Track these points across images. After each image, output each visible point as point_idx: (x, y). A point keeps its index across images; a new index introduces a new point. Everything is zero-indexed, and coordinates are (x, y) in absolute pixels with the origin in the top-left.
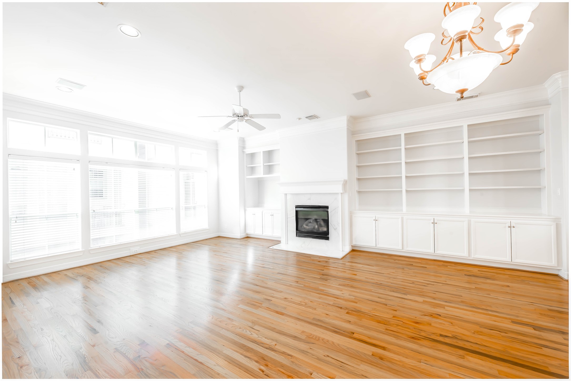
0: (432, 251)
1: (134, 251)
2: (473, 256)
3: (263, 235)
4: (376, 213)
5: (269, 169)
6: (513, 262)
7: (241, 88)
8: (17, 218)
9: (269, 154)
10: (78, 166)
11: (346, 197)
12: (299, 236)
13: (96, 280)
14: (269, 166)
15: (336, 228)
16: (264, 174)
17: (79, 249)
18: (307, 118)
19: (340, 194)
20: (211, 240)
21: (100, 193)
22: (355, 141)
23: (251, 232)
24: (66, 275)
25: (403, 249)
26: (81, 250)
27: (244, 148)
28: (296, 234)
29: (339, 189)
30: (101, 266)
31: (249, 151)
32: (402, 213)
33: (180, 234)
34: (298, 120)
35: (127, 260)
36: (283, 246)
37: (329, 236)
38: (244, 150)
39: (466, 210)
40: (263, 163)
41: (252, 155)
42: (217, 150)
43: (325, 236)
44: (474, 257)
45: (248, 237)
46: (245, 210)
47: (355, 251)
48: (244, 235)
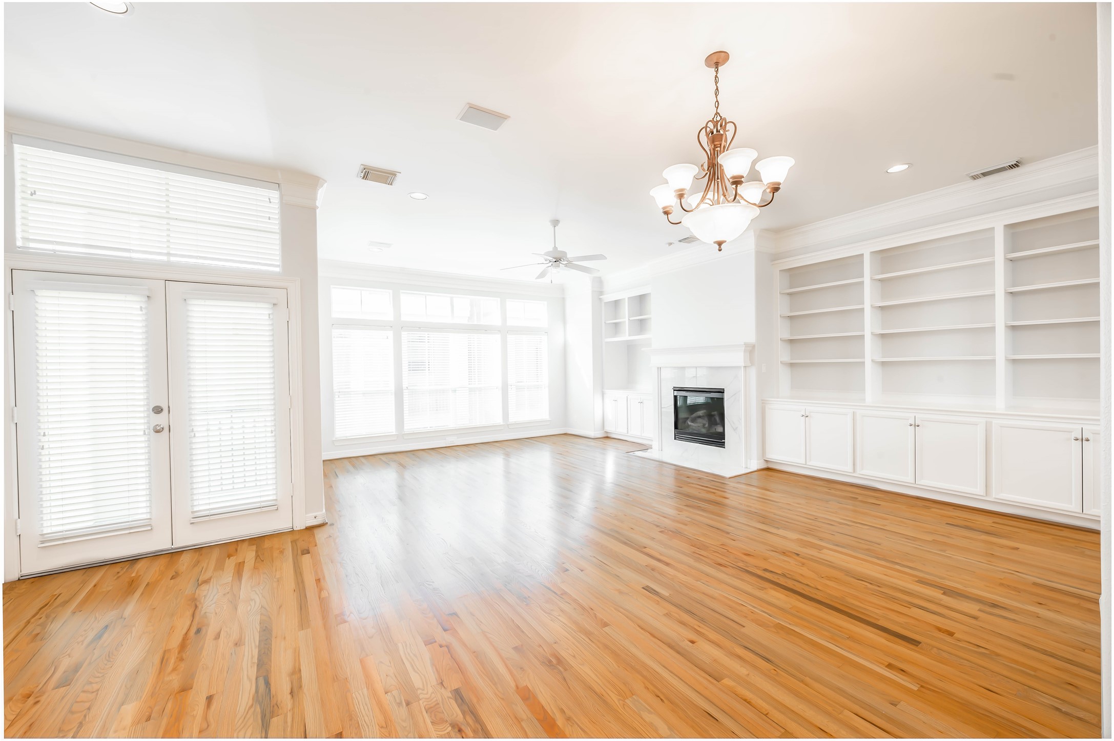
0: (909, 479)
1: (451, 442)
2: (995, 495)
3: (628, 435)
4: (812, 403)
5: (641, 325)
6: (1085, 514)
7: (555, 223)
8: (339, 392)
9: (641, 300)
10: (390, 334)
11: (753, 372)
12: (681, 439)
13: (406, 467)
14: (641, 320)
15: (737, 428)
16: (629, 335)
17: (393, 432)
18: (680, 241)
19: (742, 368)
20: (553, 437)
21: (414, 366)
22: (780, 271)
23: (611, 429)
24: (380, 459)
25: (854, 471)
26: (394, 433)
27: (601, 293)
28: (675, 436)
29: (738, 358)
30: (413, 454)
31: (609, 297)
32: (864, 404)
33: (508, 425)
34: (667, 245)
35: (441, 451)
36: (654, 454)
37: (726, 441)
38: (601, 297)
39: (1000, 402)
40: (629, 317)
41: (616, 304)
42: (564, 299)
43: (717, 439)
44: (997, 497)
45: (607, 437)
46: (603, 394)
47: (769, 470)
48: (599, 434)
